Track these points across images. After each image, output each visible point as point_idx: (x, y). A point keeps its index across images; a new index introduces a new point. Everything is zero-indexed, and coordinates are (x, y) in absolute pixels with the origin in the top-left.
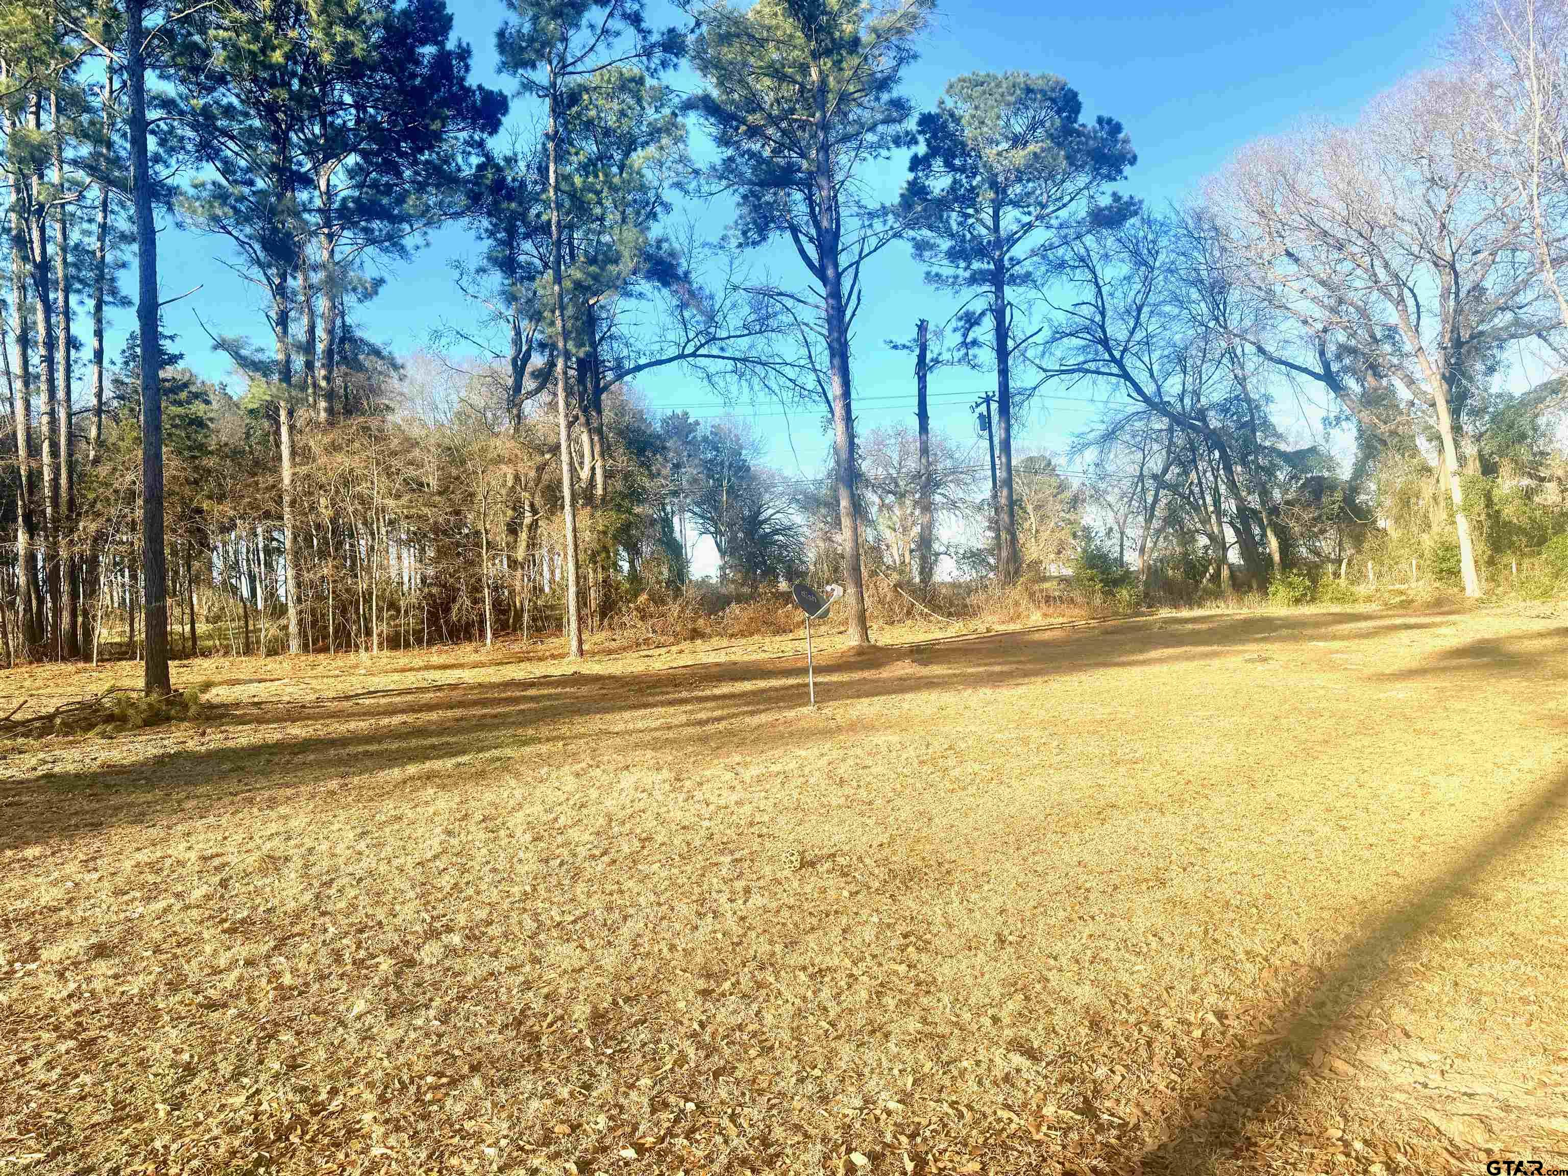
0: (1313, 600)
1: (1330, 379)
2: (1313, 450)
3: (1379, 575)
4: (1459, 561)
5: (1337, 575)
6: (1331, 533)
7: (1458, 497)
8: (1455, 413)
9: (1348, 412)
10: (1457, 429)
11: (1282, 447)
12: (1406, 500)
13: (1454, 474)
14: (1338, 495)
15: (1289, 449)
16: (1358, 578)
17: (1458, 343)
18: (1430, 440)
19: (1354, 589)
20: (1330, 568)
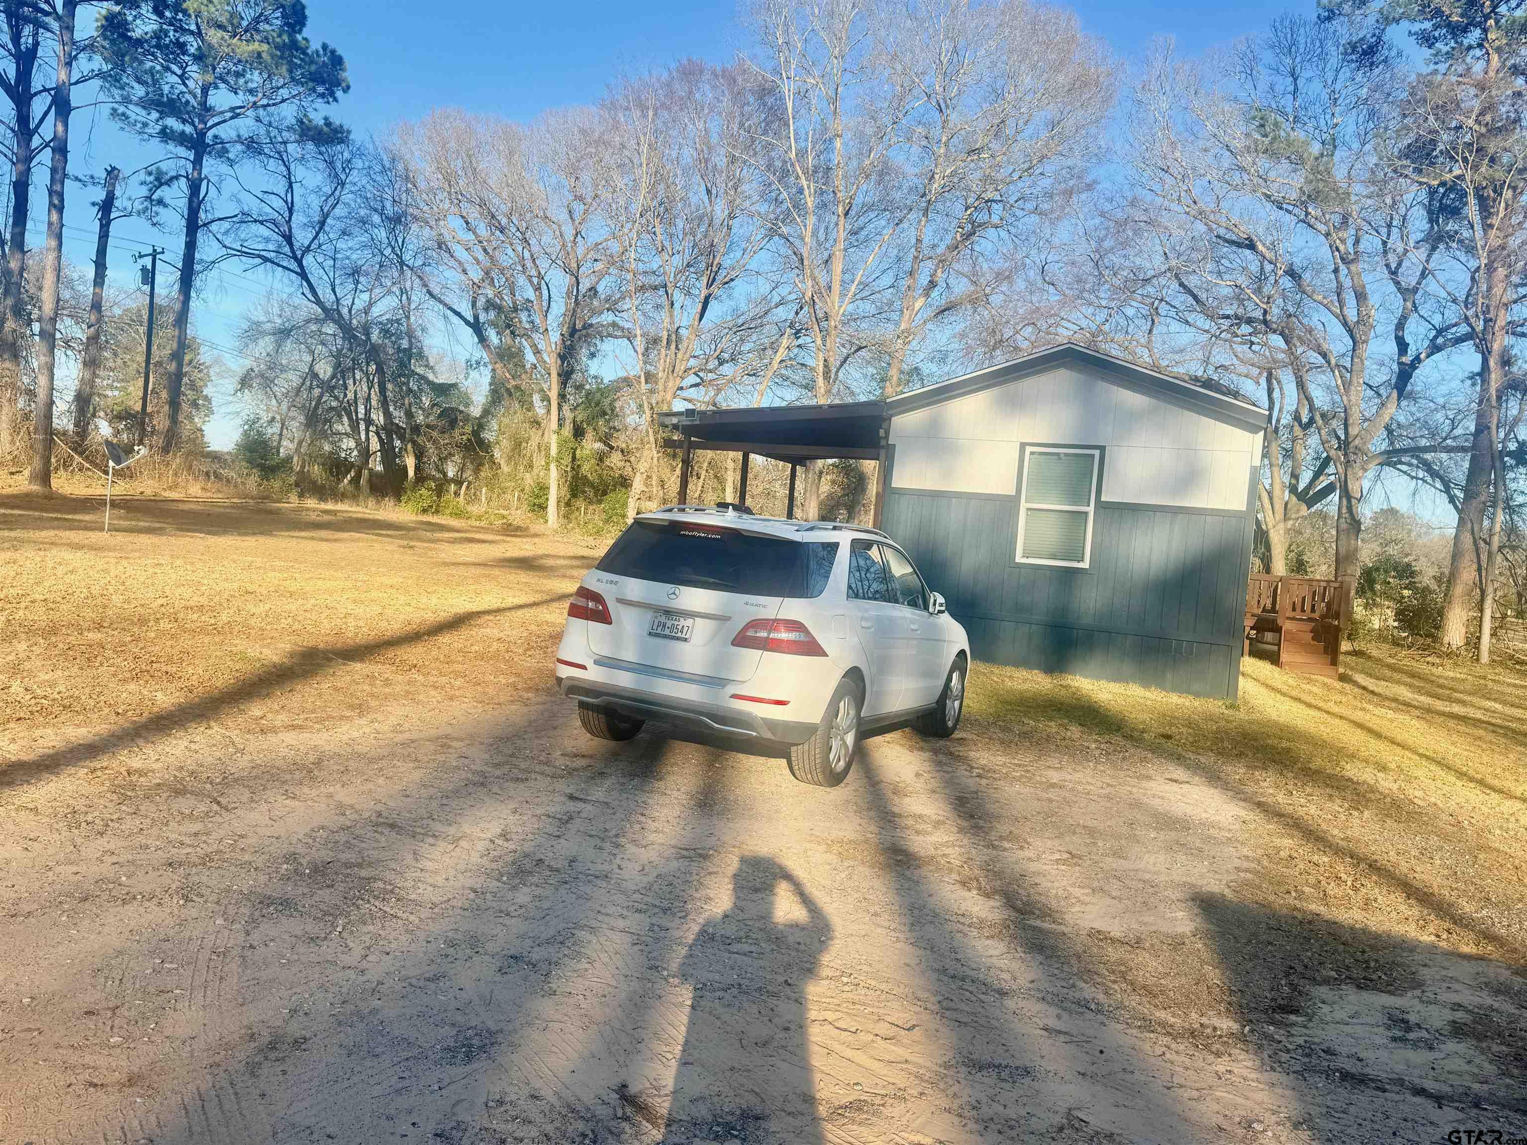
0: (437, 512)
1: (476, 327)
2: (454, 385)
3: (489, 500)
4: (547, 499)
5: (457, 494)
6: (457, 458)
7: (554, 451)
8: (564, 384)
9: (487, 360)
10: (562, 396)
11: (431, 377)
12: (518, 445)
13: (555, 432)
14: (468, 429)
15: (436, 381)
16: (473, 499)
17: (573, 331)
18: (542, 401)
19: (469, 508)
20: (453, 487)
